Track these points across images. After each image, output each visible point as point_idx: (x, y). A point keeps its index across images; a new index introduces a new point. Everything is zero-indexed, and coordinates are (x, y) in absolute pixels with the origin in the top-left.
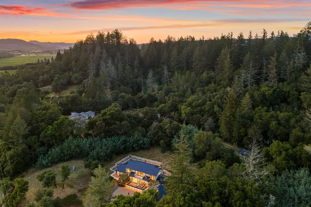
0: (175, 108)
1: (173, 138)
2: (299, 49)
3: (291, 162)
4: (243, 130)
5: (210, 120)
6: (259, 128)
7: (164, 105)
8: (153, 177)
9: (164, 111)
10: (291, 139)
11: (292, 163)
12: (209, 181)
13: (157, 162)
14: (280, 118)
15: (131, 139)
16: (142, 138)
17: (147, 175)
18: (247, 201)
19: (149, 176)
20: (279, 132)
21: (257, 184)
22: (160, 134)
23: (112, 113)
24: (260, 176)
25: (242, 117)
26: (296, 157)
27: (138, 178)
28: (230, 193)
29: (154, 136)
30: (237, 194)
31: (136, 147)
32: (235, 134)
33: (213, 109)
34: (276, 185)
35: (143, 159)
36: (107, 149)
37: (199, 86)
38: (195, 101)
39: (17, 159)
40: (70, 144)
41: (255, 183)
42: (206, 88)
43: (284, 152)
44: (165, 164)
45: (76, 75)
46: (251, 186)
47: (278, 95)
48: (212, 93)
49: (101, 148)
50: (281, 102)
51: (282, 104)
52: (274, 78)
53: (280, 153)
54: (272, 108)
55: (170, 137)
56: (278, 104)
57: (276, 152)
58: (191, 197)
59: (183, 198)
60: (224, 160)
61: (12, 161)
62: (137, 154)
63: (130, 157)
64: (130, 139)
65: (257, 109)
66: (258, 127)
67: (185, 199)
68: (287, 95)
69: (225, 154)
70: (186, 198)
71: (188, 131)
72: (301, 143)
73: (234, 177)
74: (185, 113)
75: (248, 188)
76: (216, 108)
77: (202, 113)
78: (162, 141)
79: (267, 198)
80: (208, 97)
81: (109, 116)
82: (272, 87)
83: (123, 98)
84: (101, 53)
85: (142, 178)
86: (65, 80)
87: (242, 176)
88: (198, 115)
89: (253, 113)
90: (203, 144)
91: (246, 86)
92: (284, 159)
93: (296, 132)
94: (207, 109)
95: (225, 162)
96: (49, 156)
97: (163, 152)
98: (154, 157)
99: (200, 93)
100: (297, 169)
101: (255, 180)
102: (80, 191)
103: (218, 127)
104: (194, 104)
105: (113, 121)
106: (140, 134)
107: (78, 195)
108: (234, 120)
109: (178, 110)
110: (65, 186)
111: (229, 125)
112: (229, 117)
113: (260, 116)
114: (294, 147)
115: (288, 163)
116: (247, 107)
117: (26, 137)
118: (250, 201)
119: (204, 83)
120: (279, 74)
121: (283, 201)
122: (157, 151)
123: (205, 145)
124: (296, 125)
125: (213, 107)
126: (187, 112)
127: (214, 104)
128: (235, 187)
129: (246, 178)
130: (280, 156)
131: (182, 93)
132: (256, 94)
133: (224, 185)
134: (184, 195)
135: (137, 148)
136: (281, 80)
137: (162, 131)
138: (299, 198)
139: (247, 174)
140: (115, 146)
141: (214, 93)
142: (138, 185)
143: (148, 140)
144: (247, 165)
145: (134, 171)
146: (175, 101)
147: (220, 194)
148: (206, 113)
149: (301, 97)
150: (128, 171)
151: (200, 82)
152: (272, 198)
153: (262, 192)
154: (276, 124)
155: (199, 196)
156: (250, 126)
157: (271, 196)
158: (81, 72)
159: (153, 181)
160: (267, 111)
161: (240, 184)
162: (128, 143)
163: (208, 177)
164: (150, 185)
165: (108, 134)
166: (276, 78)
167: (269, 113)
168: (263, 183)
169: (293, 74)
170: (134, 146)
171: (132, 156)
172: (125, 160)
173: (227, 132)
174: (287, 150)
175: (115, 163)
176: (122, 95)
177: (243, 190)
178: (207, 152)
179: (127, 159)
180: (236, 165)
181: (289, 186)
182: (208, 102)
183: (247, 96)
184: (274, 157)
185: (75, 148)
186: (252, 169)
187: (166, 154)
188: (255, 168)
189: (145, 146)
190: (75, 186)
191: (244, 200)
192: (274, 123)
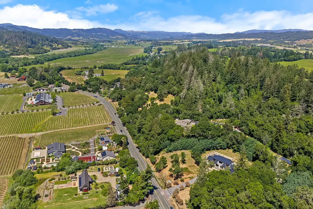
0: (245, 124)
1: (242, 145)
3: (303, 167)
5: (267, 136)
6: (294, 146)
7: (237, 120)
13: (230, 158)
16: (222, 142)
22: (234, 141)
35: (222, 155)
44: (235, 159)
49: (199, 145)
62: (218, 151)
63: (214, 152)
64: (215, 142)
76: (273, 129)
78: (234, 146)
83: (209, 111)
85: (222, 165)
94: (266, 128)
98: (228, 154)
102: (189, 166)
106: (221, 139)
107: (189, 168)
109: (247, 126)
115: (301, 168)
127: (272, 125)
135: (219, 148)
137: (235, 139)
139: (275, 170)
142: (219, 168)
143: (226, 144)
144: (275, 165)
146: (245, 119)
148: (266, 131)
158: (178, 85)
162: (214, 144)
165: (203, 137)
175: (206, 155)
179: (212, 153)
180: (269, 164)
186: (277, 167)
187: (236, 153)
189: (223, 147)
190: (187, 164)
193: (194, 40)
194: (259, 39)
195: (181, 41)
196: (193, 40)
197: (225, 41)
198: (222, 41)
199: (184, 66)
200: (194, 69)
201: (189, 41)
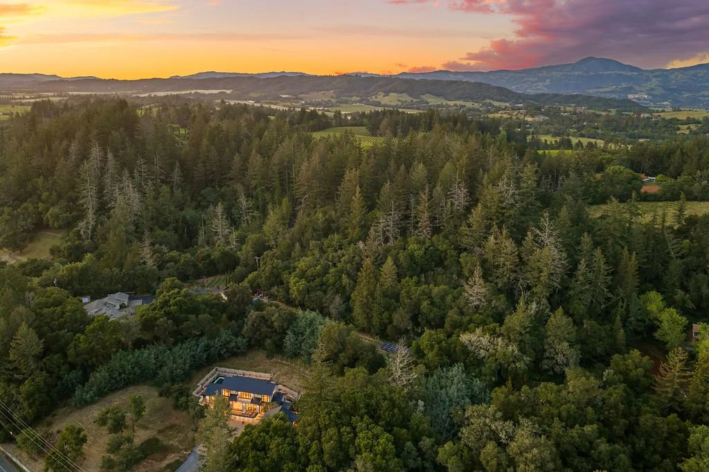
0: (277, 279)
1: (287, 334)
2: (459, 183)
3: (444, 357)
4: (386, 314)
5: (338, 299)
6: (407, 312)
7: (255, 273)
8: (266, 397)
9: (259, 284)
10: (447, 325)
11: (446, 359)
12: (354, 393)
13: (263, 374)
14: (433, 295)
15: (217, 343)
16: (233, 337)
17: (257, 396)
18: (396, 411)
19: (260, 396)
20: (432, 315)
21: (406, 390)
22: (264, 329)
23: (179, 301)
24: (409, 380)
25: (385, 295)
26: (450, 350)
27: (243, 402)
28: (378, 403)
29: (255, 333)
30: (385, 404)
31: (225, 353)
32: (375, 321)
33: (341, 282)
34: (427, 388)
35: (240, 372)
36: (185, 364)
37: (312, 238)
38: (310, 267)
39: (40, 397)
40: (123, 362)
41: (403, 390)
42: (326, 242)
43: (437, 346)
44: (276, 375)
45: (54, 210)
46: (400, 393)
47: (431, 256)
48: (336, 251)
49: (175, 362)
50: (436, 266)
51: (437, 268)
52: (426, 227)
53: (432, 347)
54: (425, 276)
55: (280, 334)
56: (432, 270)
57: (427, 346)
58: (337, 414)
59: (328, 417)
60: (363, 363)
61: (31, 401)
62: (227, 364)
63: (216, 370)
64: (214, 343)
65: (403, 281)
66: (406, 310)
67: (330, 417)
68: (443, 255)
69: (365, 353)
70: (332, 415)
71: (308, 322)
72: (458, 330)
73: (381, 386)
74: (298, 290)
75: (395, 396)
76: (345, 280)
77: (323, 287)
78: (268, 341)
79: (416, 405)
80: (330, 258)
81: (176, 307)
82: (424, 243)
83: (176, 262)
84: (104, 160)
85: (250, 401)
86: (29, 220)
87: (389, 382)
88: (319, 293)
89: (399, 287)
90: (334, 343)
91: (386, 240)
92: (437, 355)
93: (452, 315)
94: (330, 281)
95: (365, 364)
96: (92, 386)
97: (270, 356)
98: (256, 366)
99: (316, 252)
100: (451, 366)
101: (403, 386)
103: (349, 310)
104: (309, 273)
105: (183, 315)
106: (229, 332)
107: (160, 437)
108: (373, 302)
109: (282, 283)
110: (136, 428)
111: (366, 307)
112: (366, 297)
113: (408, 292)
114: (449, 336)
115: (441, 359)
116: (390, 277)
117: (39, 358)
118: (399, 410)
119: (319, 231)
120: (433, 219)
121: (434, 406)
122: (260, 356)
123: (337, 342)
124: (453, 304)
125: (340, 277)
126: (301, 288)
127: (342, 271)
128: (382, 397)
129: (393, 384)
130: (432, 351)
131: (285, 251)
132: (402, 256)
133: (370, 396)
134: (329, 413)
135: (226, 355)
136: (436, 230)
137: (267, 324)
138: (451, 400)
139: (394, 380)
140: (193, 356)
141: (339, 252)
142: (244, 412)
143: (245, 340)
144: (394, 369)
145: (234, 392)
146: (276, 268)
147: (368, 406)
148: (331, 287)
149: (460, 260)
150: (225, 393)
151: (315, 230)
152: (421, 403)
153: (411, 398)
154: (428, 304)
155: (345, 412)
156: (395, 309)
157: (420, 402)
158: (63, 203)
159: (267, 403)
160: (418, 283)
161: (387, 393)
162: (212, 349)
163: (352, 389)
164: (265, 410)
165: (179, 336)
166: (430, 227)
167: (419, 288)
168: (412, 388)
169: (451, 221)
170: (222, 353)
171: (219, 369)
172: (210, 377)
173: (365, 318)
174: (439, 343)
175: (197, 383)
176: (173, 257)
177: (391, 400)
178: (341, 353)
179: (213, 375)
180: (381, 370)
181: (441, 388)
182: (332, 270)
183: (390, 261)
184: (426, 352)
185: (133, 368)
186: (399, 374)
187: (274, 360)
188: (402, 372)
189: (239, 351)
190: (150, 426)
191: (392, 410)
192: (425, 304)
193: (73, 93)
194: (228, 92)
195: (36, 94)
196: (70, 93)
197: (152, 96)
198: (146, 95)
199: (74, 148)
200: (106, 154)
201: (58, 96)
